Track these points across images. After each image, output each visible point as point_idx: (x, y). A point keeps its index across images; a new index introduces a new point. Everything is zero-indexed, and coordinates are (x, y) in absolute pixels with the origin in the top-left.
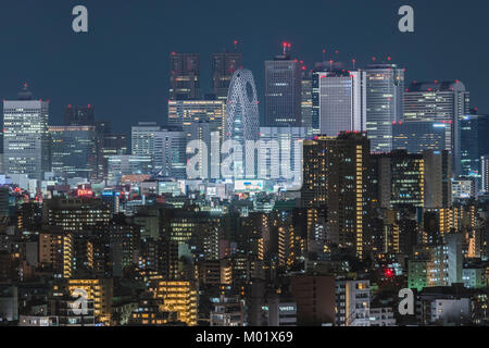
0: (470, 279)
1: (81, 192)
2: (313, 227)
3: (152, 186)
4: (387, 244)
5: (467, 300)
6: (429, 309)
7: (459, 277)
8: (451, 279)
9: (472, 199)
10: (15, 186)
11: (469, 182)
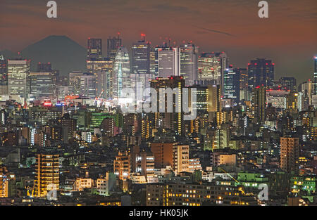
0: (233, 145)
1: (46, 104)
2: (158, 121)
3: (80, 101)
4: (192, 128)
5: (235, 155)
6: (216, 160)
7: (228, 144)
8: (224, 145)
9: (231, 108)
10: (14, 101)
11: (229, 100)
